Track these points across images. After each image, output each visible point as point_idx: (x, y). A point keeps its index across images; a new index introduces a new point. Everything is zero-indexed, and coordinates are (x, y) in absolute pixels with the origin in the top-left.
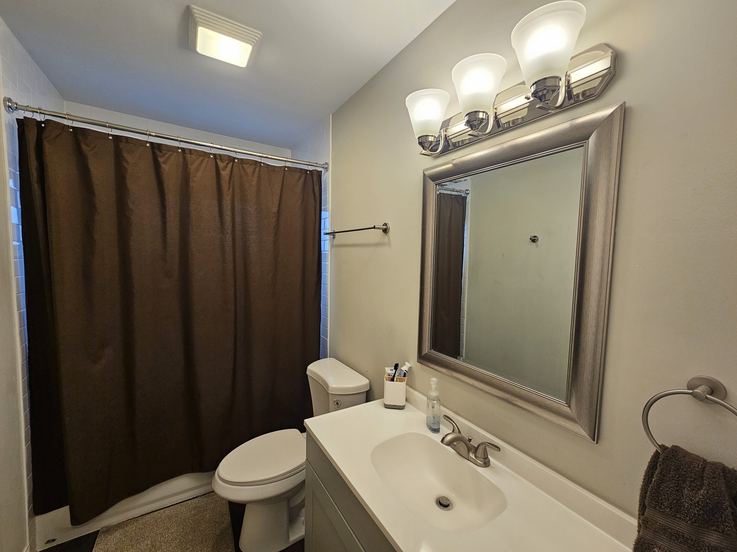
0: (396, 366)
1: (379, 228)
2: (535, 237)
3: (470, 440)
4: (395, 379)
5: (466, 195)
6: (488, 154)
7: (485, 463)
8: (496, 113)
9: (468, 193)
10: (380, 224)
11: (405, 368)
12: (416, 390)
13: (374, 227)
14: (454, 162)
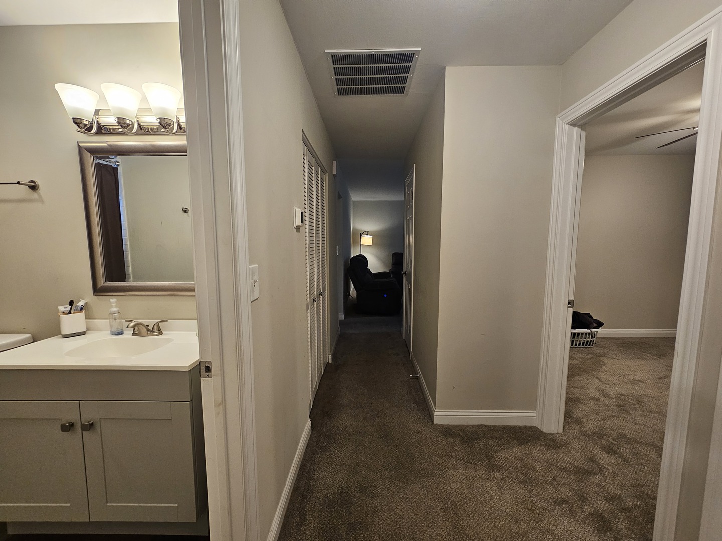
0: (71, 303)
1: (25, 185)
2: (185, 209)
3: (148, 326)
4: (72, 312)
5: (116, 166)
6: (136, 145)
7: (159, 333)
8: (138, 121)
9: (119, 165)
10: (25, 180)
11: (81, 303)
12: (95, 319)
13: (18, 183)
14: (109, 143)
